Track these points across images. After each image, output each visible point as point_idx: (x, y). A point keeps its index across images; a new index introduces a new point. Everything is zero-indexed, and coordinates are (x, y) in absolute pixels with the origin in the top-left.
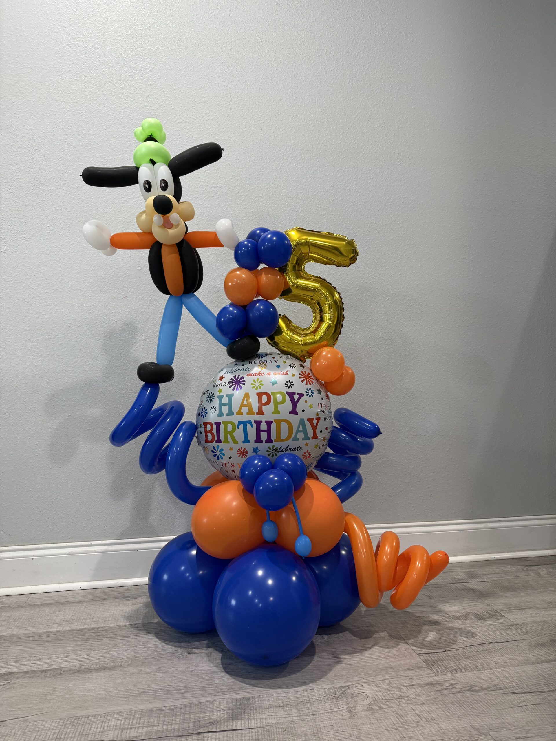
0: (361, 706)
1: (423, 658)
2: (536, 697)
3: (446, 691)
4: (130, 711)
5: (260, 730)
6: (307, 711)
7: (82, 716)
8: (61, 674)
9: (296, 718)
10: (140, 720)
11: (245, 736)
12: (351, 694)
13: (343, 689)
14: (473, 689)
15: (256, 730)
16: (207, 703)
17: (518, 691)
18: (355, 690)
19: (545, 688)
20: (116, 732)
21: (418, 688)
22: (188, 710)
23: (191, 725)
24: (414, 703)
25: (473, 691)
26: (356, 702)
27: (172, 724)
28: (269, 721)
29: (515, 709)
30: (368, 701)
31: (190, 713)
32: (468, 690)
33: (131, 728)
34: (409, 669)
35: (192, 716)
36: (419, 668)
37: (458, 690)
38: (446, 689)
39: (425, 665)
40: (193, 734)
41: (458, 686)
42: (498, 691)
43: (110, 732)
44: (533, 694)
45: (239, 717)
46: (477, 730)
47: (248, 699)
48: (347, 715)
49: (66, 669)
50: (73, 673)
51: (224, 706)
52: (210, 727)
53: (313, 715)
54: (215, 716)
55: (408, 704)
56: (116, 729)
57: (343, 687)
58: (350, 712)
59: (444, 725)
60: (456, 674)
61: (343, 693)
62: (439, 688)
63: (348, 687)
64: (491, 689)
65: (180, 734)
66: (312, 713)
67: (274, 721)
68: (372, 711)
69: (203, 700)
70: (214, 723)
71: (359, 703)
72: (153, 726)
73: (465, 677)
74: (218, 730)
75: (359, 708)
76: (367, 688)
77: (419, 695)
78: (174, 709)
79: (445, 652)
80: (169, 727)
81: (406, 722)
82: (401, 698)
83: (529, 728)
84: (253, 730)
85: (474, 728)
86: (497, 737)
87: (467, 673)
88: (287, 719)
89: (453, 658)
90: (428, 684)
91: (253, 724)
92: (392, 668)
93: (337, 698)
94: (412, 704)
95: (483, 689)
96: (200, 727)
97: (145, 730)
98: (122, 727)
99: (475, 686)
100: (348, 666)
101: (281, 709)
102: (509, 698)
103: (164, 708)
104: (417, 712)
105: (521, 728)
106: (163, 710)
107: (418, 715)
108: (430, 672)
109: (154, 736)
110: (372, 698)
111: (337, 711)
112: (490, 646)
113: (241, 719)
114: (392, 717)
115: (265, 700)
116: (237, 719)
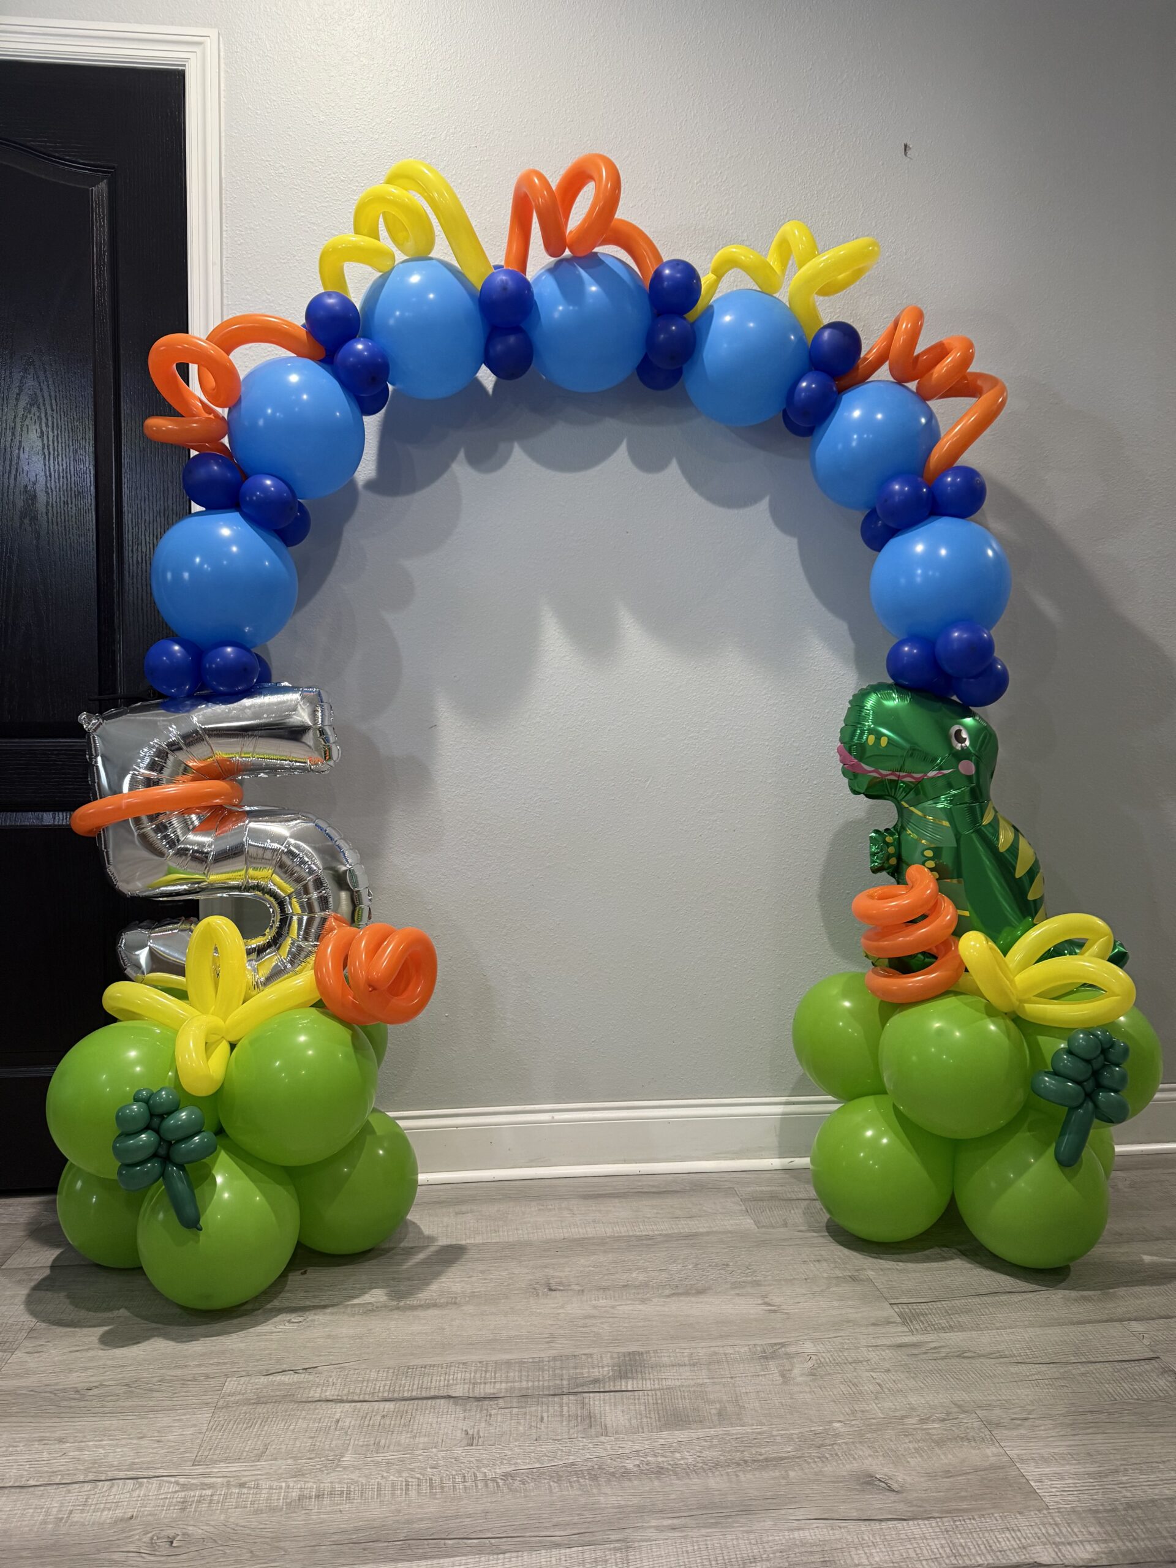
0: (798, 1371)
1: (897, 1310)
2: (1055, 1370)
3: (924, 1356)
4: (480, 1362)
5: (658, 1392)
6: (722, 1373)
7: (417, 1366)
8: (373, 1311)
9: (708, 1381)
10: (495, 1373)
11: (639, 1399)
12: (786, 1353)
13: (775, 1347)
14: (965, 1355)
15: (653, 1392)
16: (583, 1357)
17: (1030, 1360)
18: (791, 1349)
19: (1073, 1358)
20: (466, 1386)
21: (884, 1350)
22: (558, 1364)
23: (565, 1382)
24: (876, 1369)
25: (965, 1357)
26: (792, 1365)
27: (539, 1381)
28: (669, 1383)
29: (1019, 1383)
30: (810, 1364)
31: (561, 1368)
32: (957, 1356)
33: (485, 1383)
34: (874, 1324)
35: (564, 1372)
36: (889, 1323)
37: (944, 1355)
38: (925, 1353)
39: (898, 1320)
40: (569, 1394)
41: (943, 1350)
42: (1001, 1360)
43: (458, 1386)
44: (1052, 1365)
45: (630, 1375)
46: (959, 1406)
47: (641, 1354)
48: (779, 1380)
49: (379, 1304)
50: (391, 1310)
51: (607, 1360)
52: (591, 1386)
53: (732, 1378)
54: (596, 1373)
55: (867, 1371)
56: (465, 1383)
57: (776, 1344)
58: (783, 1376)
59: (914, 1399)
60: (944, 1335)
61: (774, 1352)
62: (915, 1351)
63: (783, 1345)
64: (991, 1356)
65: (552, 1393)
66: (729, 1376)
67: (678, 1383)
68: (814, 1377)
69: (578, 1352)
70: (596, 1381)
71: (797, 1366)
72: (514, 1381)
73: (955, 1339)
74: (602, 1390)
75: (796, 1372)
76: (809, 1347)
77: (884, 1359)
78: (539, 1361)
79: (933, 1303)
80: (536, 1383)
81: (861, 1393)
82: (857, 1362)
83: (1034, 1407)
84: (650, 1393)
85: (955, 1404)
86: (985, 1416)
87: (960, 1333)
88: (695, 1381)
89: (943, 1311)
90: (900, 1346)
91: (648, 1385)
92: (848, 1322)
93: (766, 1358)
94: (873, 1370)
95: (980, 1356)
96: (577, 1386)
97: (504, 1386)
98: (472, 1381)
99: (969, 1351)
100: (785, 1316)
101: (687, 1368)
102: (1014, 1369)
103: (525, 1360)
104: (877, 1381)
105: (1021, 1407)
106: (525, 1363)
107: (879, 1385)
108: (905, 1329)
109: (517, 1393)
110: (816, 1360)
111: (765, 1375)
113: (633, 1378)
114: (842, 1387)
115: (664, 1356)
116: (626, 1378)
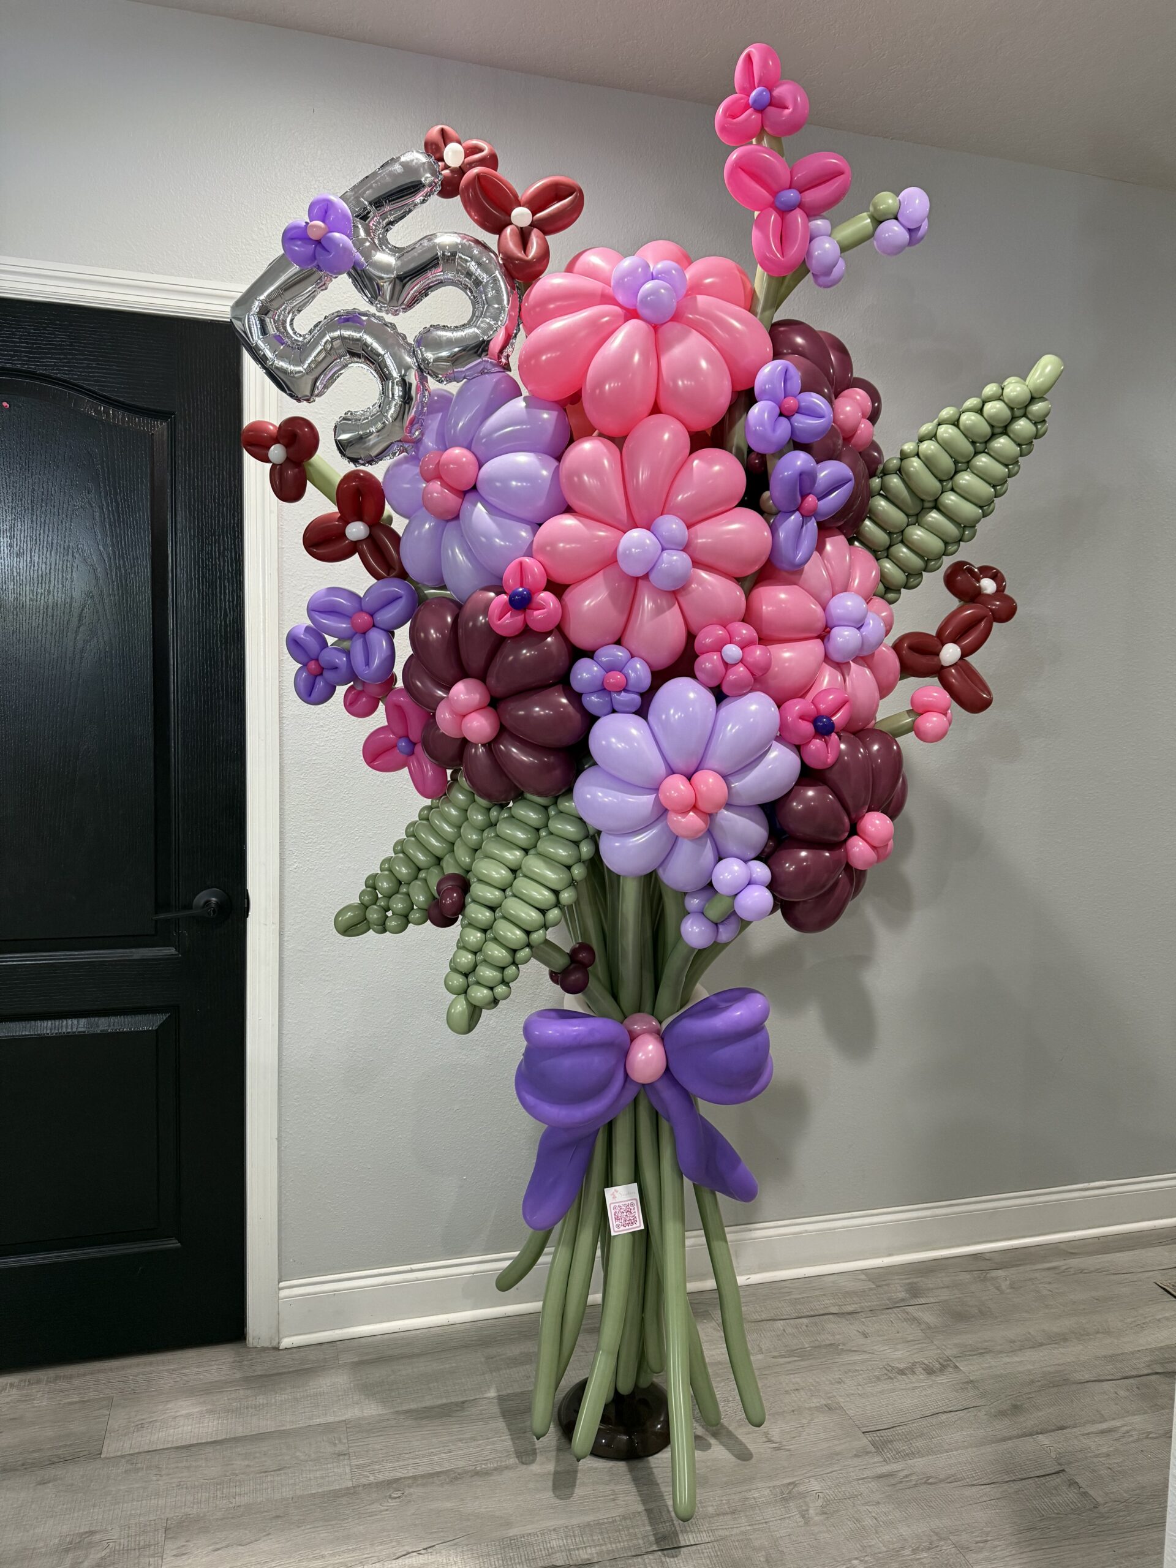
1: (870, 1439)
2: (995, 1490)
3: (901, 1485)
5: (715, 1544)
6: (758, 1518)
7: (516, 1536)
9: (748, 1528)
10: (583, 1538)
11: (703, 1553)
12: (800, 1493)
13: (790, 1487)
14: (930, 1481)
18: (802, 1488)
19: (1005, 1476)
20: (564, 1554)
21: (870, 1482)
22: (629, 1522)
24: (869, 1502)
25: (931, 1484)
26: (807, 1504)
27: (619, 1542)
29: (974, 1506)
30: (820, 1502)
32: (925, 1483)
34: (856, 1456)
36: (868, 1453)
37: (914, 1483)
38: (901, 1482)
39: (873, 1450)
40: (647, 1553)
41: (913, 1478)
44: (993, 1486)
45: (688, 1529)
46: (937, 1534)
48: (802, 1521)
52: (662, 1543)
53: (766, 1522)
55: (863, 1505)
57: (789, 1484)
58: (803, 1517)
59: (904, 1531)
60: (909, 1461)
61: (790, 1493)
62: (893, 1482)
63: (794, 1484)
64: (948, 1481)
66: (764, 1521)
68: (826, 1516)
71: (811, 1505)
72: (601, 1545)
73: (919, 1464)
74: (672, 1547)
75: (811, 1511)
76: (815, 1486)
77: (873, 1492)
78: (613, 1521)
79: (894, 1429)
80: (618, 1545)
81: (864, 1527)
82: (853, 1497)
83: (989, 1529)
84: (709, 1545)
85: (934, 1532)
86: (957, 1542)
87: (920, 1459)
90: (881, 1477)
91: (705, 1537)
92: (838, 1454)
93: (785, 1500)
94: (866, 1504)
95: (941, 1481)
99: (931, 1477)
101: (729, 1517)
102: (968, 1491)
103: (601, 1521)
104: (874, 1515)
105: (981, 1530)
106: (602, 1524)
107: (875, 1518)
108: (880, 1458)
109: (607, 1557)
110: (823, 1498)
111: (790, 1517)
112: (944, 1417)
114: (848, 1522)
115: (709, 1506)
116: (687, 1532)
